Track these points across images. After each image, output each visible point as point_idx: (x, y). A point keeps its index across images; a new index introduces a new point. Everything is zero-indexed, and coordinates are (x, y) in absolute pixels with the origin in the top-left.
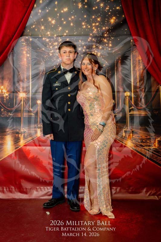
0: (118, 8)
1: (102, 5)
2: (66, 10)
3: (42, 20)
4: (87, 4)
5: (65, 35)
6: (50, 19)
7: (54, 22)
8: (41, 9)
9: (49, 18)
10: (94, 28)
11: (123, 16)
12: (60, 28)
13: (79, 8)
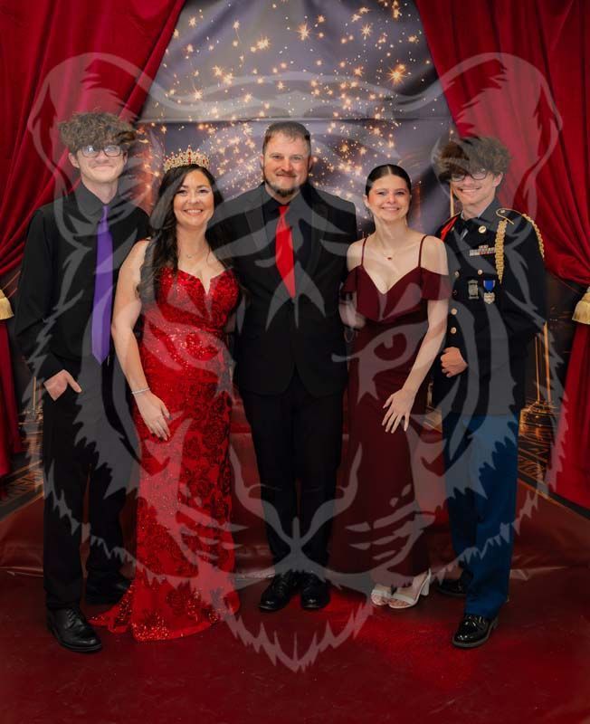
0: (412, 39)
1: (366, 30)
2: (263, 44)
3: (197, 73)
4: (323, 27)
5: (262, 118)
6: (218, 72)
8: (192, 44)
9: (217, 68)
10: (343, 96)
11: (428, 62)
12: (248, 97)
13: (303, 39)
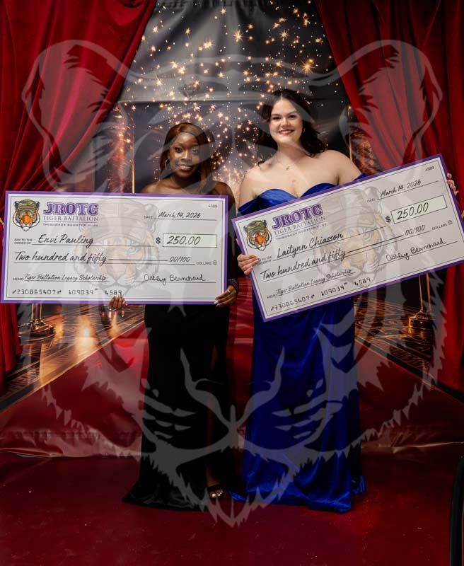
4: (252, 32)
6: (175, 65)
7: (184, 71)
8: (155, 46)
9: (173, 63)
12: (197, 83)
